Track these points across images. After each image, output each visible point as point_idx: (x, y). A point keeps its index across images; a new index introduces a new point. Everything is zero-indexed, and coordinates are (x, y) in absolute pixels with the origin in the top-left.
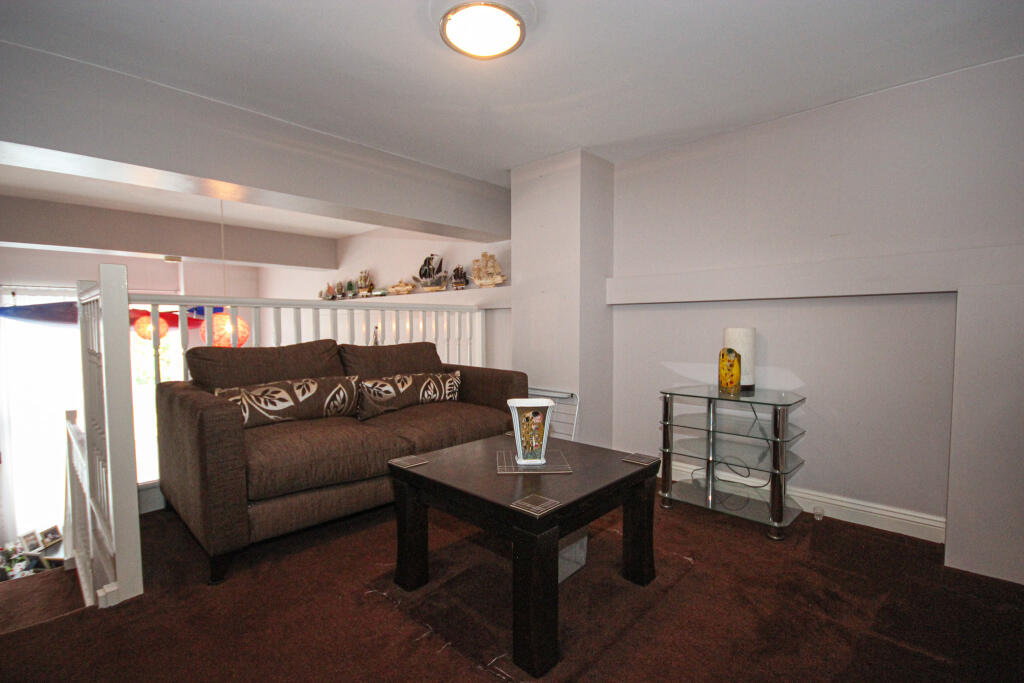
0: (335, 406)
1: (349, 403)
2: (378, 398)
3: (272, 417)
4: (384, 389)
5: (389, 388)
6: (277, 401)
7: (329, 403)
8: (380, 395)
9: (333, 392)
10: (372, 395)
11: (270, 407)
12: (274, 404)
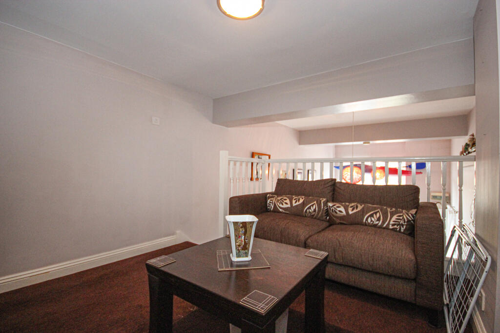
0: (310, 212)
1: (318, 213)
2: (334, 214)
3: (281, 210)
4: (338, 209)
5: (342, 209)
6: (284, 203)
7: (306, 210)
8: (336, 213)
9: (310, 205)
10: (331, 211)
11: (281, 206)
12: (282, 204)
